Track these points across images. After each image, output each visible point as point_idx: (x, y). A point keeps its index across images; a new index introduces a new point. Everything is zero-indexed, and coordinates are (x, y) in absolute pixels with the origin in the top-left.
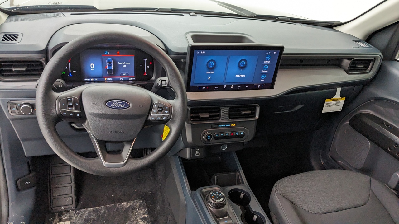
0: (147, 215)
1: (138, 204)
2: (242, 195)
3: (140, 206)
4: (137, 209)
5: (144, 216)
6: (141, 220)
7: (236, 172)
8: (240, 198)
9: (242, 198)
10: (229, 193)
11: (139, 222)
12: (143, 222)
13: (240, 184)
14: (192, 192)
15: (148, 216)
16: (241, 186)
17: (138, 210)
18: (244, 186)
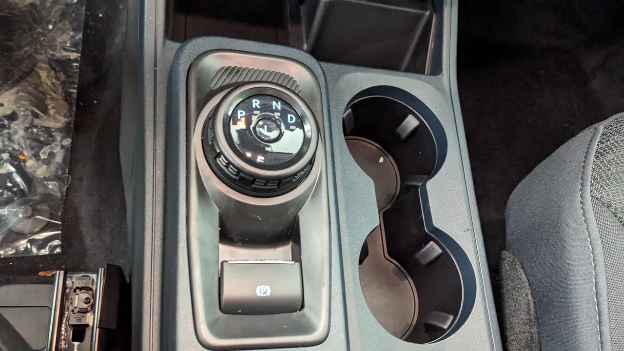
0: (74, 55)
1: (58, 7)
2: (411, 122)
3: (63, 15)
4: (49, 22)
5: (64, 53)
6: (47, 66)
7: (426, 9)
8: (398, 130)
9: (404, 135)
10: (352, 100)
11: (40, 72)
12: (52, 73)
13: (423, 73)
14: (169, 43)
15: (75, 61)
16: (420, 83)
17: (51, 27)
18: (440, 88)
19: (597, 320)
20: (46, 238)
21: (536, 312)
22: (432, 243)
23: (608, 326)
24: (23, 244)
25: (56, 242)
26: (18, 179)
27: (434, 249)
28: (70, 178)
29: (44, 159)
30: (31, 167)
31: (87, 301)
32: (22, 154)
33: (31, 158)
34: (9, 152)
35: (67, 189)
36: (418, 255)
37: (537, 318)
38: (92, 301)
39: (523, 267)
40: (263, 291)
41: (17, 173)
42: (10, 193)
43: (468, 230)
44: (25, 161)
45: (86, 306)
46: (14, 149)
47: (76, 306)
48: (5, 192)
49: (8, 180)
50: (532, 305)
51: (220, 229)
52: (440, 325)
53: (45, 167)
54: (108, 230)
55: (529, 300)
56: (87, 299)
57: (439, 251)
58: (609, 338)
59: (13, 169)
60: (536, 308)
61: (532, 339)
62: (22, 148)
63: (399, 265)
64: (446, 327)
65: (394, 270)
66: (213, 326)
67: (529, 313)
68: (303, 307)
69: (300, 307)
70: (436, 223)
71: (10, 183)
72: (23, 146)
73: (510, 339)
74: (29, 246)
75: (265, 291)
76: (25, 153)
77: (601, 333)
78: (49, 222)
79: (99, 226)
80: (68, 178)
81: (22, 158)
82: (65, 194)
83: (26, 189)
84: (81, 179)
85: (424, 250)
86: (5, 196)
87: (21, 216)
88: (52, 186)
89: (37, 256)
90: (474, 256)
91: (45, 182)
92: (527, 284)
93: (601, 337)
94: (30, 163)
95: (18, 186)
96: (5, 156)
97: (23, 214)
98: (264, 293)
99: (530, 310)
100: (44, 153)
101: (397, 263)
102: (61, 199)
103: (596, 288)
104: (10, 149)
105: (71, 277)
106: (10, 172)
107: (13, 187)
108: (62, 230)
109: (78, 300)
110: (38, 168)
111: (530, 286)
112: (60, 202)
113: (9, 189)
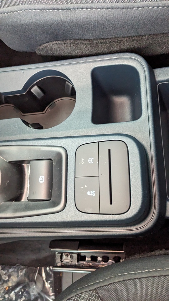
19: (57, 11)
20: (46, 274)
21: (60, 40)
22: (32, 90)
23: (58, 5)
24: (47, 285)
25: (48, 269)
26: (18, 289)
27: (35, 90)
28: (17, 265)
29: (8, 278)
30: (12, 284)
31: (67, 255)
32: (5, 289)
33: (8, 284)
34: (5, 295)
35: (22, 266)
36: (39, 97)
37: (63, 40)
38: (67, 253)
39: (41, 45)
40: (42, 180)
41: (15, 290)
42: (24, 293)
43: (23, 72)
44: (9, 287)
45: (69, 256)
46: (3, 292)
47: (69, 261)
48: (24, 295)
49: (18, 294)
50: (57, 42)
51: (14, 201)
52: (70, 89)
53: (12, 277)
54: (40, 246)
55: (55, 44)
56: (66, 256)
57: (36, 87)
58: (64, 5)
59: (13, 292)
60: (58, 40)
61: (73, 43)
62: (3, 289)
63: (48, 106)
64: (71, 86)
65: (51, 109)
66: (55, 204)
67: (61, 44)
68: (51, 159)
69: (50, 161)
70: (20, 88)
71: (19, 293)
72: (2, 288)
73: (75, 54)
74: (49, 282)
75: (42, 179)
76: (5, 287)
77: (63, 9)
78: (38, 273)
79: (39, 250)
80: (17, 266)
81: (7, 288)
82: (25, 267)
83: (23, 285)
84: (18, 259)
85: (36, 95)
86: (26, 295)
87: (35, 287)
88: (21, 273)
89: (54, 277)
90: (36, 70)
91: (19, 276)
92: (48, 44)
93: (65, 9)
94: (10, 284)
95: (21, 289)
96: (7, 296)
97: (34, 286)
98: (43, 179)
99: (59, 44)
100: (5, 278)
101: (47, 107)
102: (28, 268)
103: (41, 10)
104: (3, 294)
105: (57, 264)
106: (14, 293)
107: (21, 291)
108: (42, 267)
109: (67, 260)
110: (12, 280)
111: (48, 42)
112: (29, 269)
113: (22, 293)
